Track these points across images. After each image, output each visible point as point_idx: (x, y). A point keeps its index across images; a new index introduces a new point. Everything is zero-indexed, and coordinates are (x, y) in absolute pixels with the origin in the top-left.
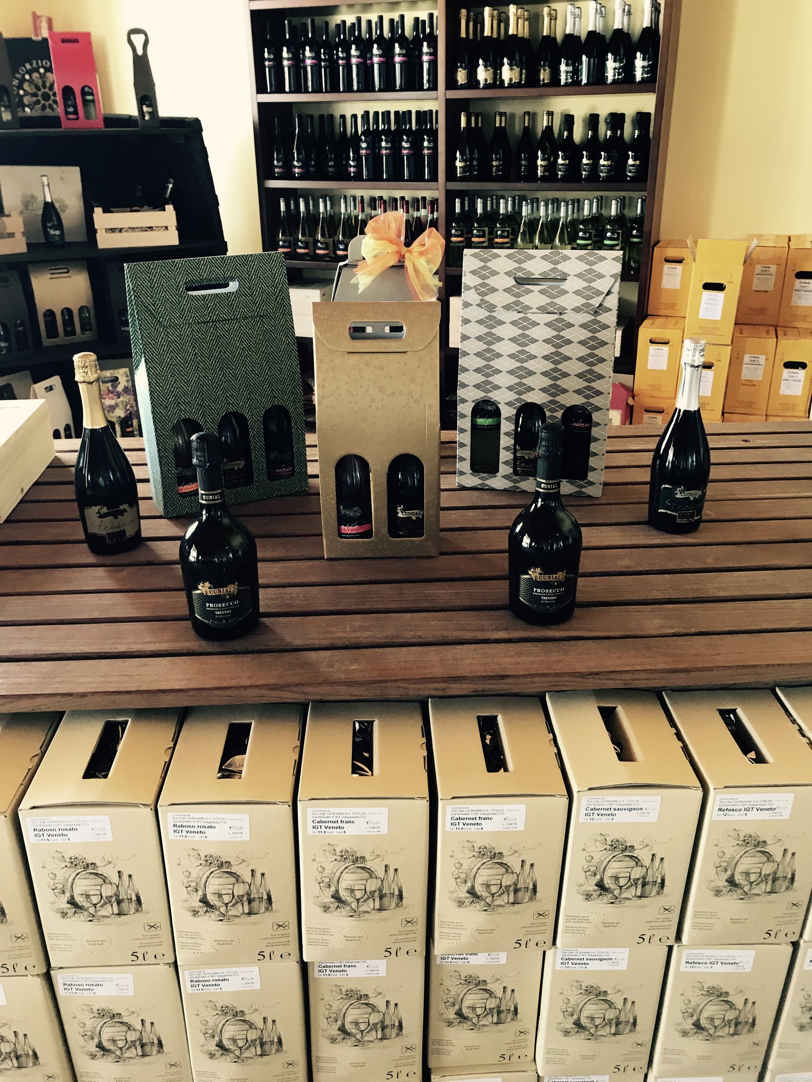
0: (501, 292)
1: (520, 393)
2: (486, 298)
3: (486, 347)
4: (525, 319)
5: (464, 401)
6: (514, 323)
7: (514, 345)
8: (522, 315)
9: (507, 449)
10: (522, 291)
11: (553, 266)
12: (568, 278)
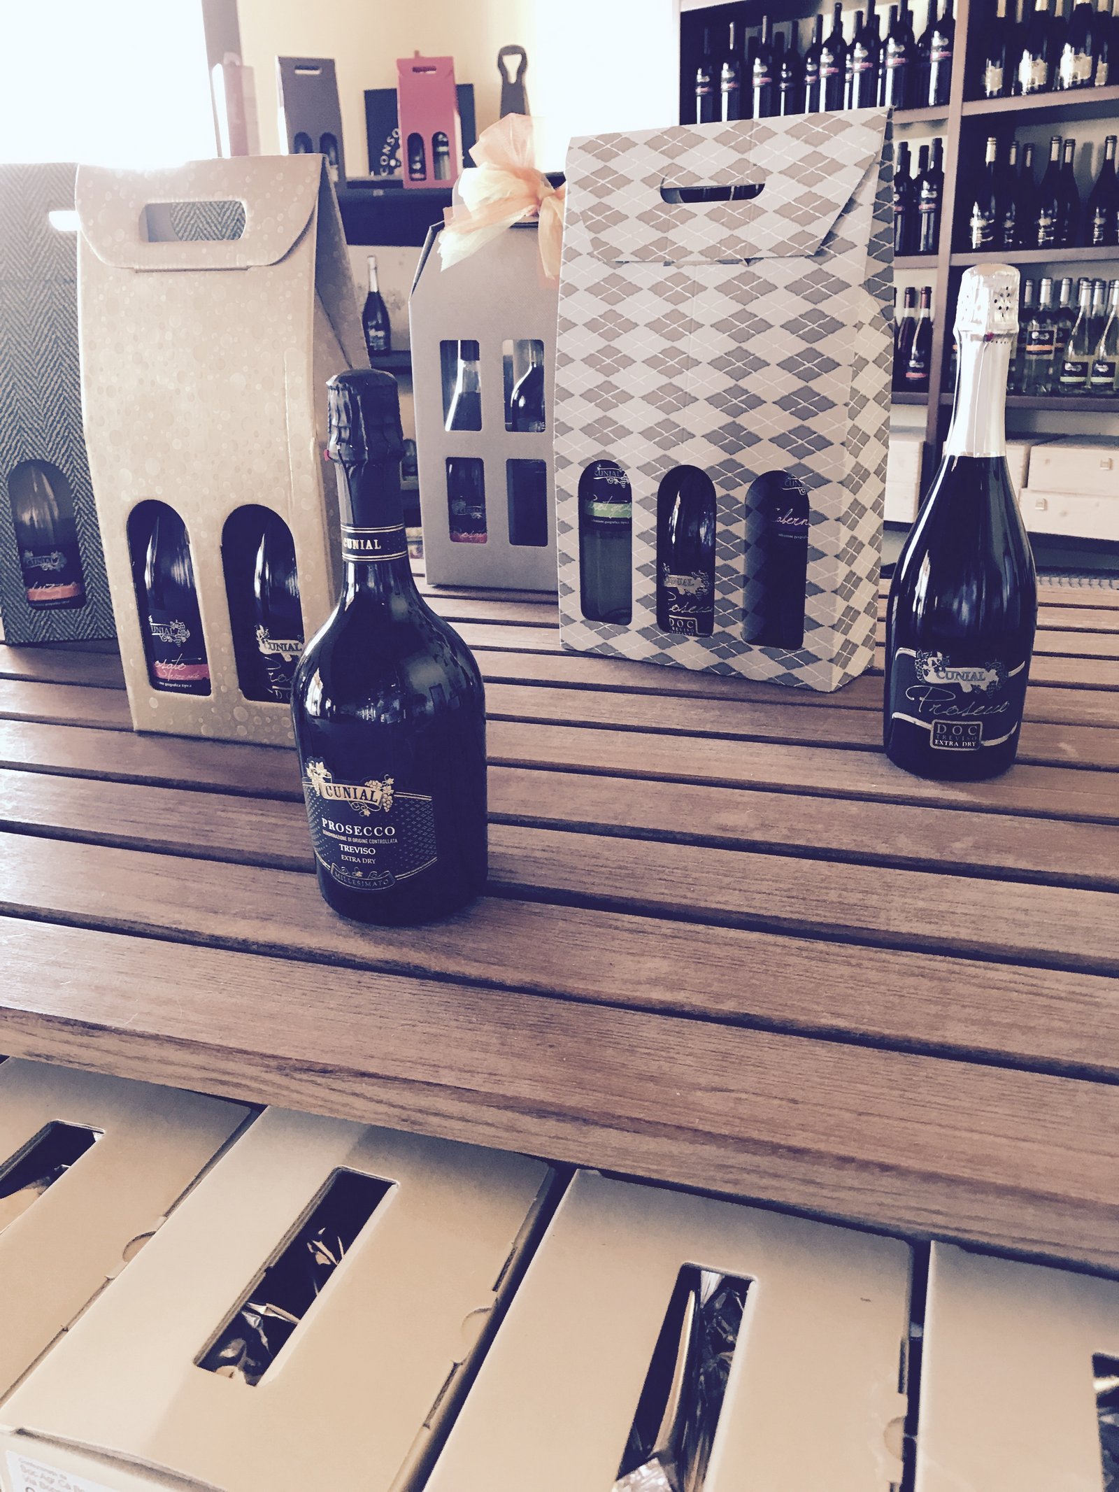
0: (632, 221)
1: (666, 444)
2: (603, 236)
3: (603, 343)
4: (679, 278)
7: (655, 336)
9: (644, 570)
11: (738, 156)
12: (768, 183)
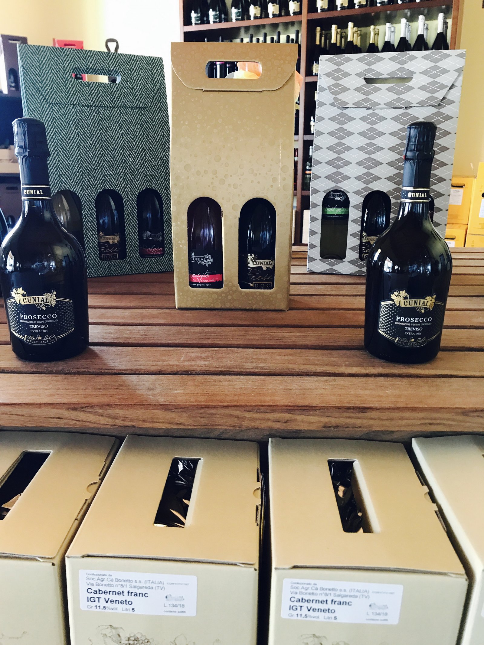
0: (352, 91)
1: (367, 182)
2: (339, 97)
3: (337, 141)
4: (374, 115)
5: (316, 191)
6: (363, 119)
7: (362, 138)
8: (370, 111)
9: (354, 235)
10: (372, 89)
11: (400, 66)
12: (414, 76)
